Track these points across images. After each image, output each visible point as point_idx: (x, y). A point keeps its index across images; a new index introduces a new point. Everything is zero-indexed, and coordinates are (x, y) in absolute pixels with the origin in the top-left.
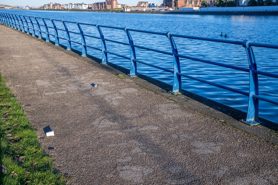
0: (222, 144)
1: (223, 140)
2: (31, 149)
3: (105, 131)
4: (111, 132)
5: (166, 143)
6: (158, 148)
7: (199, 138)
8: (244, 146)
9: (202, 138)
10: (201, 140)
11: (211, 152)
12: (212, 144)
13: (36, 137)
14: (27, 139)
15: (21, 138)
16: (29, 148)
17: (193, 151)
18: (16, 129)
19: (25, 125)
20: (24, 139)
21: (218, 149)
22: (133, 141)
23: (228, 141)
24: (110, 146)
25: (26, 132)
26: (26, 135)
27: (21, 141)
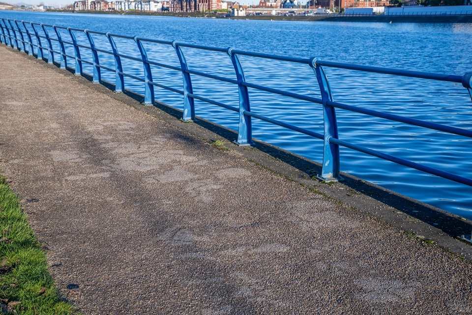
0: (419, 284)
1: (420, 277)
2: (33, 288)
3: (183, 252)
4: (194, 255)
5: (304, 278)
6: (286, 288)
7: (371, 272)
9: (377, 272)
10: (375, 276)
11: (395, 299)
12: (397, 284)
13: (45, 263)
14: (27, 267)
15: (14, 266)
16: (28, 286)
17: (357, 296)
18: (5, 248)
19: (23, 239)
20: (21, 267)
21: (409, 294)
22: (238, 273)
23: (430, 278)
24: (190, 283)
25: (24, 254)
26: (25, 259)
27: (14, 270)
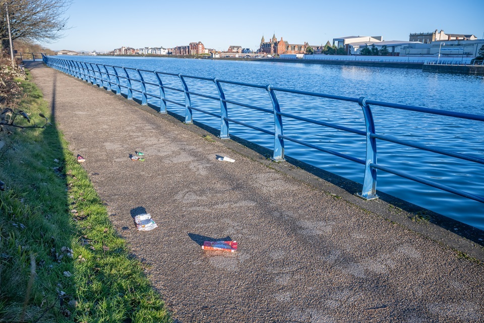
0: (334, 223)
1: (334, 219)
2: (100, 229)
3: (191, 207)
4: (198, 209)
5: (267, 222)
6: (256, 228)
7: (306, 217)
8: (359, 225)
9: (310, 216)
10: (309, 219)
11: (321, 233)
12: (322, 223)
13: (106, 214)
14: (96, 216)
15: (88, 215)
16: (98, 228)
17: (298, 232)
18: (82, 204)
19: (92, 198)
20: (92, 216)
21: (329, 229)
22: (226, 220)
23: (340, 219)
24: (197, 226)
25: (94, 208)
26: (94, 211)
27: (89, 218)
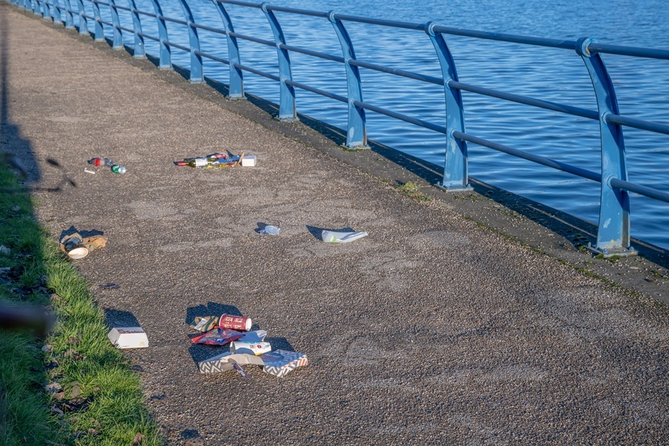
2: (124, 436)
3: (365, 378)
4: (383, 383)
5: (579, 429)
13: (139, 394)
14: (111, 401)
15: (91, 398)
16: (117, 432)
18: (75, 368)
19: (102, 352)
20: (103, 401)
22: (459, 416)
24: (381, 432)
25: (108, 377)
26: (108, 387)
27: (92, 405)
